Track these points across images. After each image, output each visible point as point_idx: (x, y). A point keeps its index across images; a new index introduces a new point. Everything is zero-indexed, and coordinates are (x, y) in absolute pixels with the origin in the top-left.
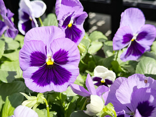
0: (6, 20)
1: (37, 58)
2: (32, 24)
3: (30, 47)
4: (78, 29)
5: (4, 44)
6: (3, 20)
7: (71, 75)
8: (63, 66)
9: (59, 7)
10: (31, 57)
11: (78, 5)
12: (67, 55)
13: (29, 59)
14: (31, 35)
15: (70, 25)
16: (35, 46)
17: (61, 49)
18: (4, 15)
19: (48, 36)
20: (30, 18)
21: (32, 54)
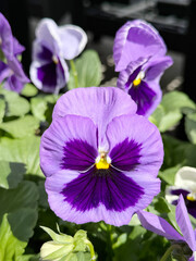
0: (12, 62)
1: (78, 154)
2: (59, 71)
3: (66, 130)
4: (150, 90)
5: (4, 106)
6: (5, 61)
7: (143, 193)
8: (129, 174)
9: (121, 47)
10: (65, 149)
11: (158, 44)
12: (139, 151)
13: (62, 154)
14: (68, 104)
15: (137, 82)
16: (75, 129)
17: (127, 139)
18: (9, 51)
19: (102, 107)
20: (55, 59)
21: (67, 144)
